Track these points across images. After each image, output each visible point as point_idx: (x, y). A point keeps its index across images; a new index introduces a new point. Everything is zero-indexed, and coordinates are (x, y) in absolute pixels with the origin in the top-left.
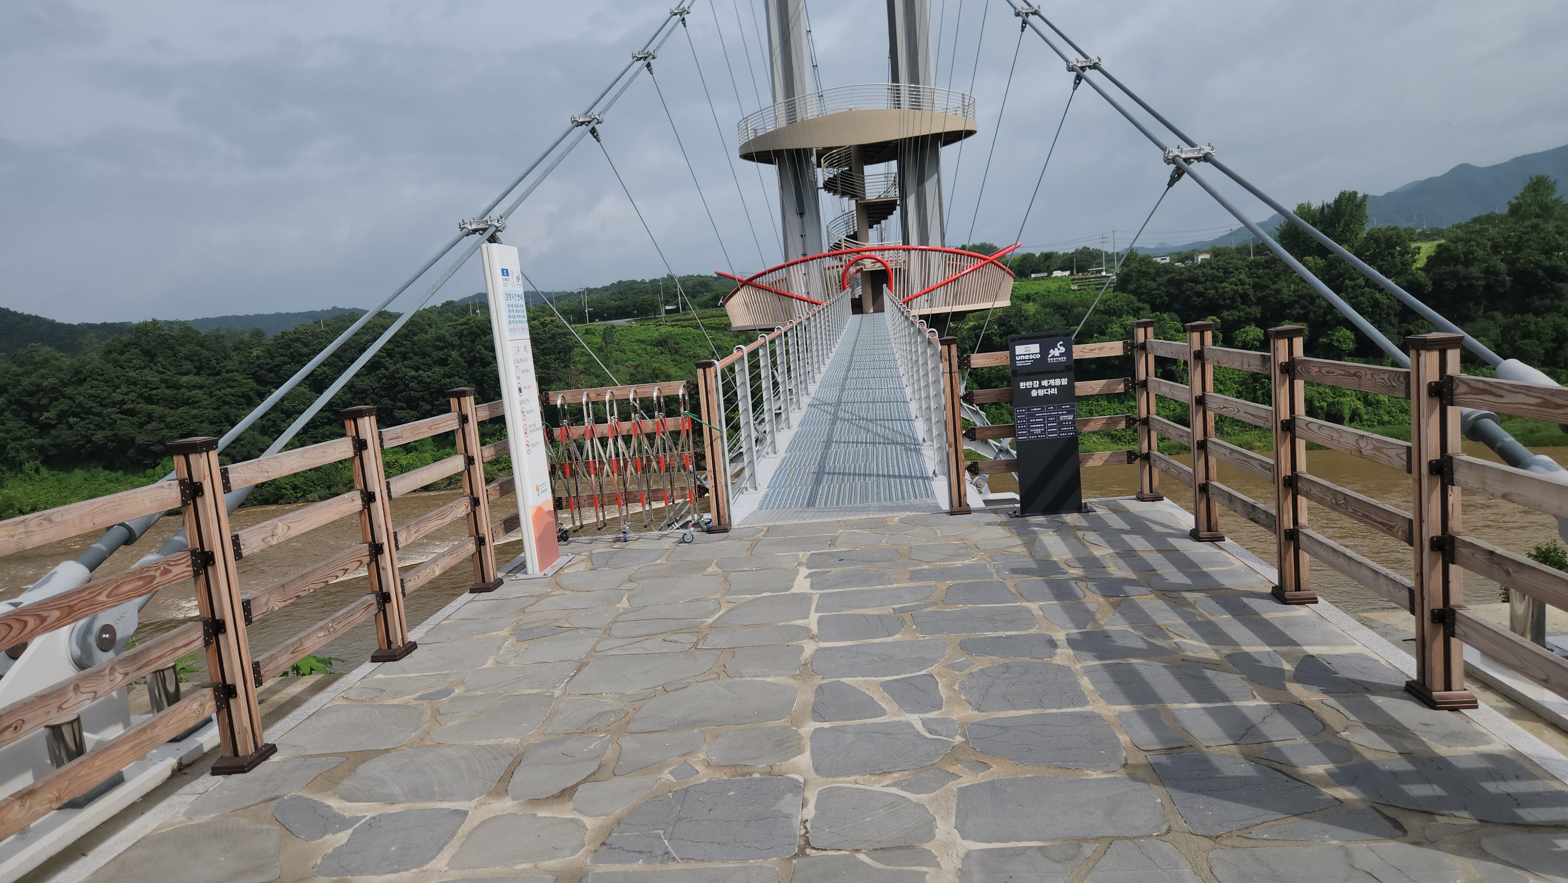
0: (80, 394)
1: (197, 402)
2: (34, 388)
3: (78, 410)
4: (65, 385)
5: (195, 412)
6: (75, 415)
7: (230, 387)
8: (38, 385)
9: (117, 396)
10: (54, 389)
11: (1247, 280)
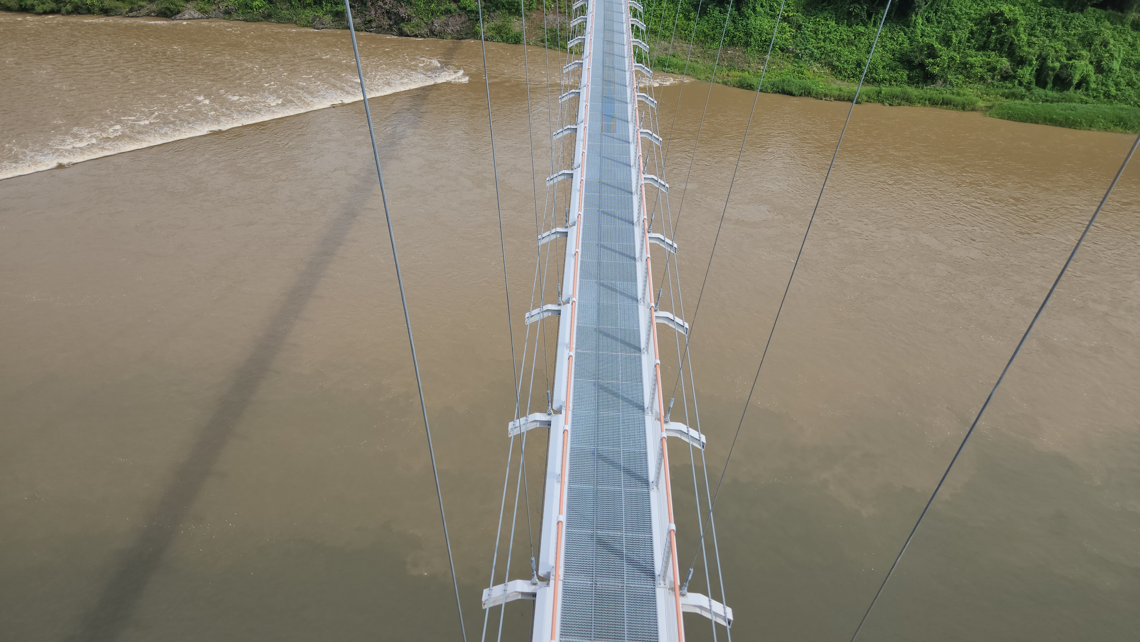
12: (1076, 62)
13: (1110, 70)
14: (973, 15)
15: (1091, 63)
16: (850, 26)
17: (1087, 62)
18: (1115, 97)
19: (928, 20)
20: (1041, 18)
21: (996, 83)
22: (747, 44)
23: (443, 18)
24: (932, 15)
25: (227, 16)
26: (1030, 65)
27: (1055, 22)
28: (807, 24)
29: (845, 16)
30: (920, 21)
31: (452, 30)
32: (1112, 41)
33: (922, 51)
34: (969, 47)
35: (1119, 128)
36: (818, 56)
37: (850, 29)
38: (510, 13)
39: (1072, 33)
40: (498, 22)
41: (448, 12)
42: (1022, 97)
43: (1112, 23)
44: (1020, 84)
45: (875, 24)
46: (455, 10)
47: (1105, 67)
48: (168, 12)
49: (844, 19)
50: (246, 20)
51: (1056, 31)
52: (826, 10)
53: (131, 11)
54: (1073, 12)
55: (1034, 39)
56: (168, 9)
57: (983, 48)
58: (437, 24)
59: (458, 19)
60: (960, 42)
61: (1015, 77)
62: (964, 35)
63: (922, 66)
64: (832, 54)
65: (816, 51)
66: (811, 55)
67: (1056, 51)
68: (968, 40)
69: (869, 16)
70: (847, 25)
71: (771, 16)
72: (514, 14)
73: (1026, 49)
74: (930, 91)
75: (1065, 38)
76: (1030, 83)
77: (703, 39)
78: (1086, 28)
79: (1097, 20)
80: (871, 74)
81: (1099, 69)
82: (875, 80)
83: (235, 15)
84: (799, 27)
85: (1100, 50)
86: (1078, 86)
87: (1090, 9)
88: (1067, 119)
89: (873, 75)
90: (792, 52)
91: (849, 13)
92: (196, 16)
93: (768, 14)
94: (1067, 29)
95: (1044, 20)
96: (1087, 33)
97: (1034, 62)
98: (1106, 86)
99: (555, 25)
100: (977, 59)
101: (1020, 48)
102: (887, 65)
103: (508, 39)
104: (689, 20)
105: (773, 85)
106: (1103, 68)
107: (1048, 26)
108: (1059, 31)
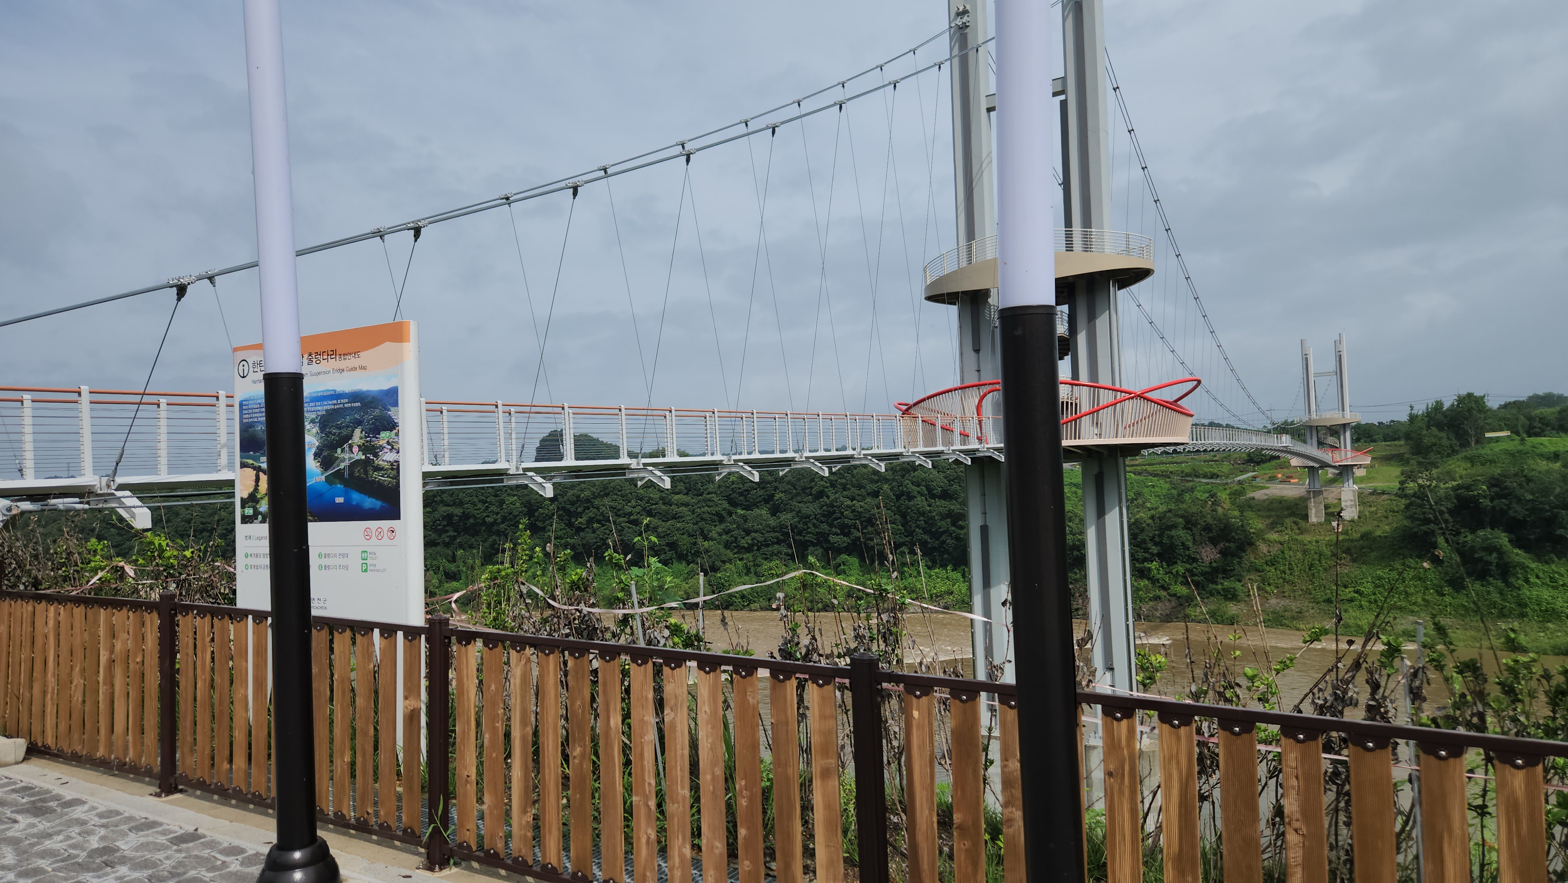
0: (603, 505)
1: (682, 517)
2: (575, 499)
3: (601, 518)
4: (595, 497)
5: (678, 525)
6: (599, 522)
7: (709, 507)
8: (578, 497)
9: (628, 509)
10: (588, 500)
23: (1151, 603)
31: (1161, 614)
40: (1213, 607)
41: (1157, 598)
46: (1165, 597)
58: (1145, 610)
59: (1167, 605)
99: (1278, 608)
103: (1223, 621)
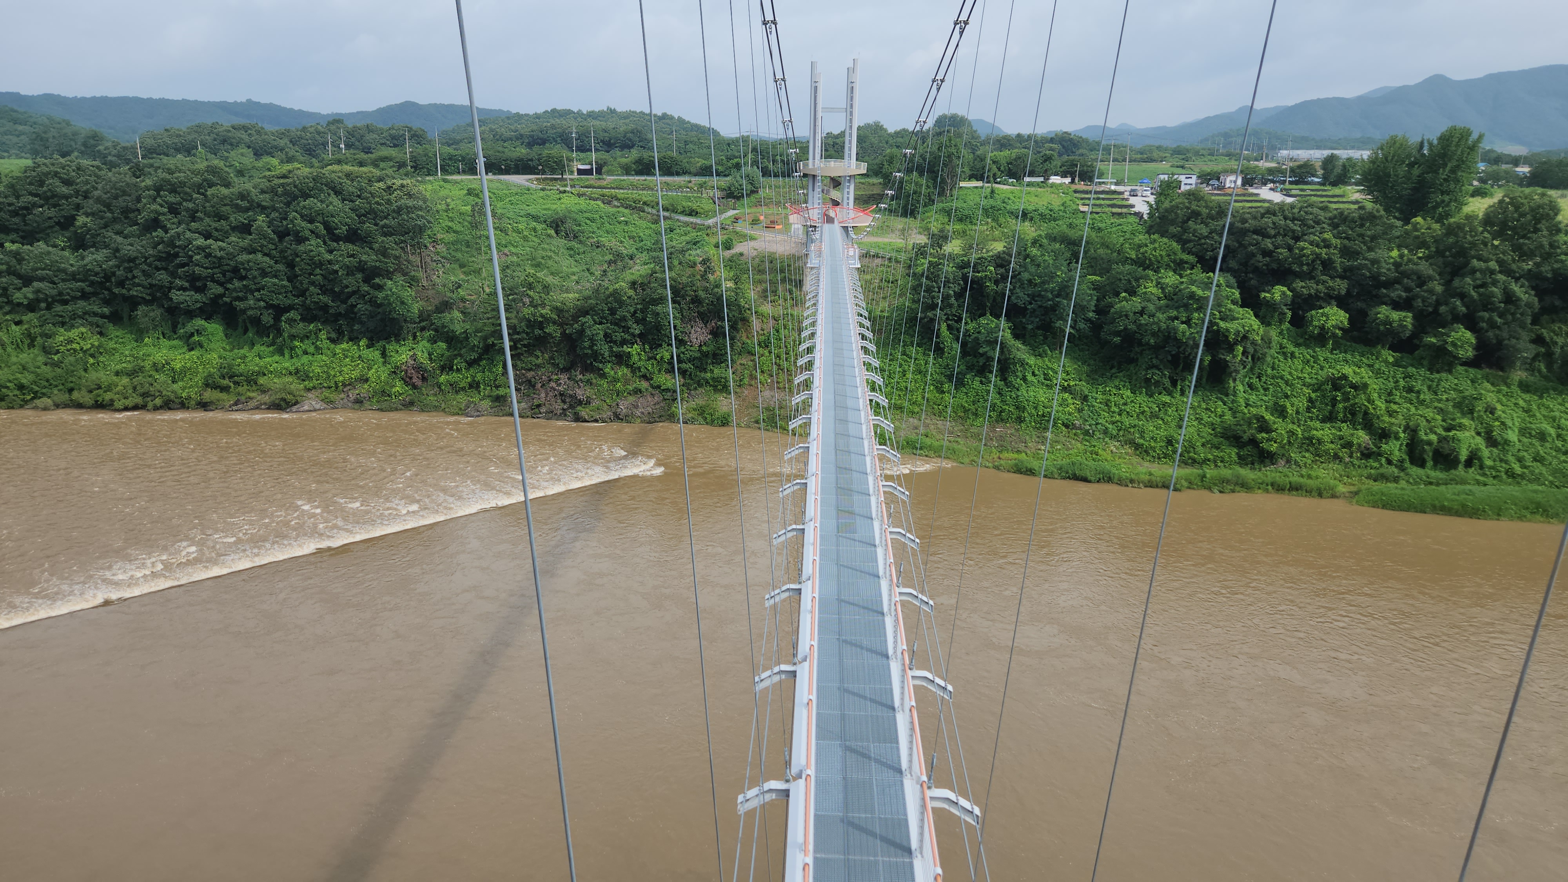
11: (1334, 241)
12: (1459, 434)
13: (1507, 442)
14: (1308, 380)
15: (1479, 434)
16: (1151, 396)
17: (1473, 434)
18: (1522, 476)
19: (1251, 386)
20: (1397, 382)
21: (1356, 462)
22: (1020, 420)
23: (631, 399)
24: (1255, 380)
25: (357, 406)
26: (1397, 438)
27: (1418, 385)
28: (1094, 394)
29: (1143, 384)
30: (1241, 388)
31: (643, 413)
32: (1499, 407)
33: (1250, 424)
34: (1311, 419)
35: (1538, 517)
36: (1114, 432)
37: (1152, 399)
38: (716, 390)
39: (1444, 397)
40: (700, 402)
41: (637, 391)
42: (1396, 480)
43: (1493, 384)
44: (1389, 462)
45: (1183, 393)
46: (647, 390)
47: (1499, 439)
48: (283, 403)
49: (1141, 387)
50: (381, 410)
51: (1422, 397)
52: (1116, 377)
53: (236, 404)
54: (1438, 372)
55: (1394, 407)
56: (284, 400)
57: (1330, 418)
58: (623, 407)
59: (650, 400)
60: (1298, 412)
61: (1380, 455)
62: (1302, 404)
63: (1253, 442)
64: (1132, 430)
65: (1110, 426)
66: (1106, 432)
67: (1427, 420)
68: (1308, 410)
69: (1174, 383)
70: (1147, 394)
71: (1047, 385)
72: (721, 391)
73: (1386, 418)
74: (1270, 473)
75: (1436, 404)
76: (1402, 461)
77: (963, 414)
78: (1461, 392)
79: (1473, 381)
80: (1189, 452)
81: (1492, 442)
82: (1194, 461)
83: (367, 404)
84: (1085, 398)
85: (1488, 417)
86: (1469, 463)
87: (1460, 369)
88: (1464, 506)
89: (1192, 454)
90: (1080, 429)
91: (1147, 380)
92: (318, 406)
93: (1043, 384)
94: (1436, 394)
95: (1402, 383)
96: (1464, 398)
97: (1402, 435)
98: (1506, 462)
99: (772, 403)
100: (1324, 432)
101: (1378, 418)
102: (1208, 442)
103: (713, 421)
104: (943, 392)
105: (1060, 469)
106: (1496, 440)
107: (1410, 390)
108: (1427, 396)
